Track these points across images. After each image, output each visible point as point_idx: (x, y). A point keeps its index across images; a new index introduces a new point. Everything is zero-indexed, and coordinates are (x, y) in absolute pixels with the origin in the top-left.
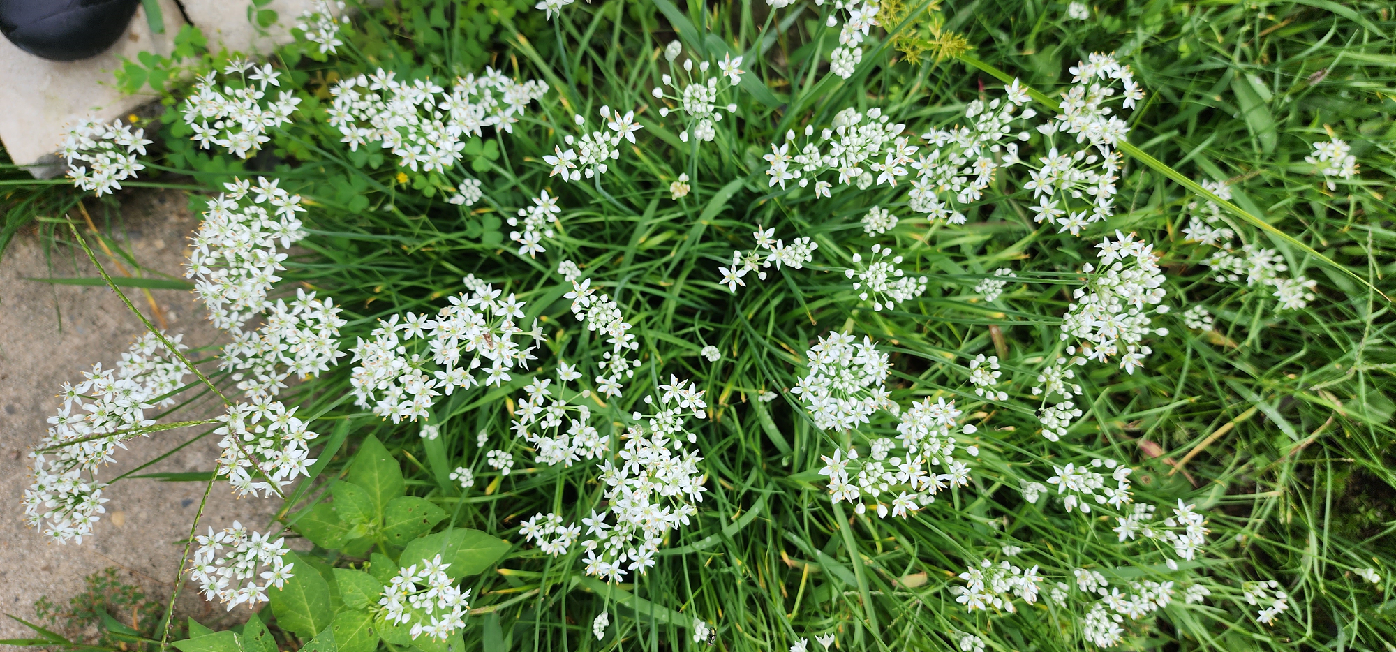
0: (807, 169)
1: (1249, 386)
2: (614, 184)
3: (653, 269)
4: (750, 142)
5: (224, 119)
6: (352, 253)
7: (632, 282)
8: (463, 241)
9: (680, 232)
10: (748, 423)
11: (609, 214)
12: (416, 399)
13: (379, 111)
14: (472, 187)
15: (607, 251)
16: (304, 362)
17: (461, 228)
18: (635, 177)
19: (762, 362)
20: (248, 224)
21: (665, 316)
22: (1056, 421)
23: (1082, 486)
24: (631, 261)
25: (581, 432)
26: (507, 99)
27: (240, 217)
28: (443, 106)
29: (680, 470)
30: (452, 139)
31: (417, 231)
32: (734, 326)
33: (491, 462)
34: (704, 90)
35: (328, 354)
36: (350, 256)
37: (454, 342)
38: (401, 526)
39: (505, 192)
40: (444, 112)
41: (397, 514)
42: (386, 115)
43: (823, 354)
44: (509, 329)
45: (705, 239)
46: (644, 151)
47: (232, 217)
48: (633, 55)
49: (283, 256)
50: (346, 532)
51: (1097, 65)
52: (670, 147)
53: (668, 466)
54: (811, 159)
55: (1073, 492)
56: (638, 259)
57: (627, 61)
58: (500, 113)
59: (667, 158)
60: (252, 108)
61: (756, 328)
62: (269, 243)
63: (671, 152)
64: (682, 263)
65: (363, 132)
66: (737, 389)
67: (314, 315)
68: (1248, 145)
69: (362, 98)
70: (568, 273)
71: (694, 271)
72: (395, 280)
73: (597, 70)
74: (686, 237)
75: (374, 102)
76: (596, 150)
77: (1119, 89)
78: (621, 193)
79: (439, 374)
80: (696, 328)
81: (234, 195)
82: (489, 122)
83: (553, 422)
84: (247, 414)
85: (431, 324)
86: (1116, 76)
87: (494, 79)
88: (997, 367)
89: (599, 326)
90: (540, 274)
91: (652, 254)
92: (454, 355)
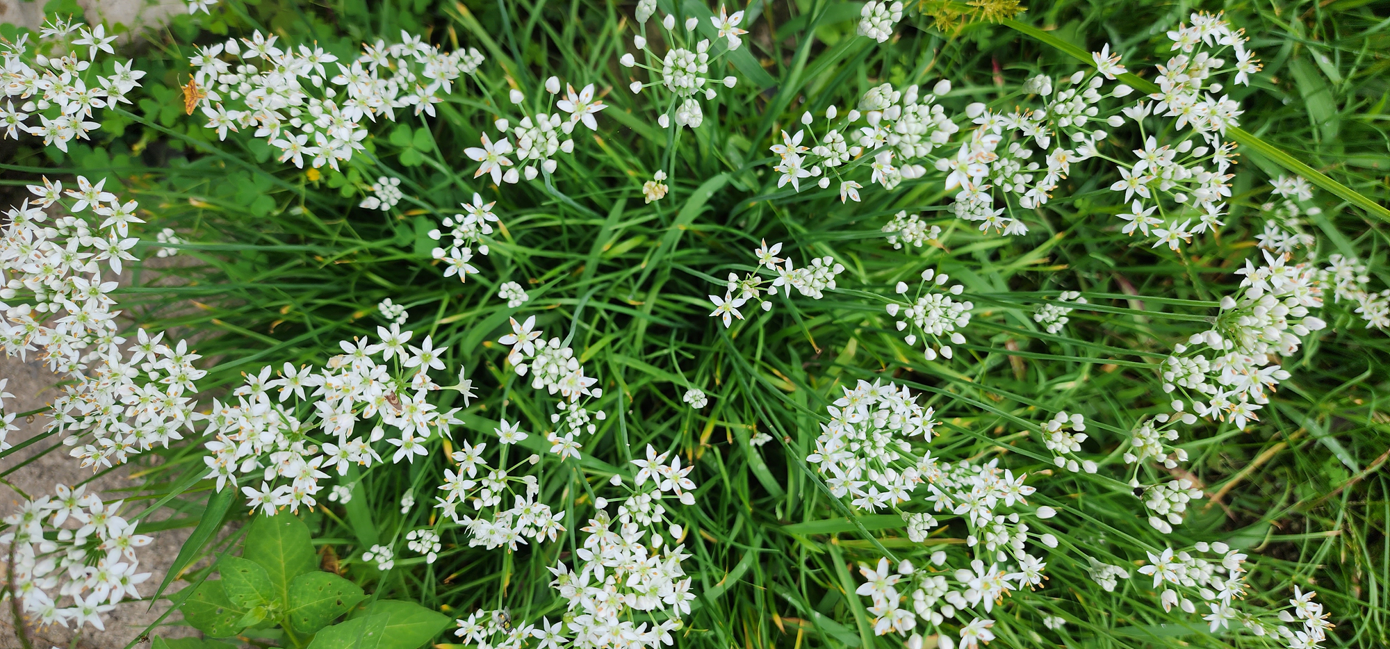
0: (829, 163)
1: (1304, 411)
2: (573, 180)
3: (620, 281)
4: (733, 130)
5: (32, 98)
6: (261, 265)
7: (597, 298)
8: (390, 250)
9: (652, 237)
10: (733, 459)
11: (566, 216)
12: (295, 483)
13: (254, 87)
14: (390, 187)
15: (565, 260)
16: (147, 428)
17: (389, 234)
18: (598, 172)
19: (750, 391)
20: (61, 241)
21: (634, 337)
22: (1168, 506)
23: (1183, 577)
24: (594, 271)
25: (528, 511)
26: (428, 73)
27: (50, 232)
28: (337, 81)
29: (660, 574)
30: (350, 125)
31: (336, 237)
32: (715, 348)
33: (412, 546)
34: (693, 56)
35: (180, 417)
36: (258, 268)
37: (347, 404)
38: (309, 609)
39: (442, 190)
40: (340, 89)
41: (304, 593)
42: (260, 92)
43: (850, 410)
44: (423, 384)
45: (682, 245)
46: (608, 142)
47: (38, 232)
48: (594, 30)
49: (112, 286)
50: (240, 616)
51: (1203, 28)
52: (638, 136)
53: (644, 570)
54: (834, 149)
55: (1170, 586)
56: (602, 269)
57: (588, 38)
58: (419, 91)
59: (635, 150)
60: (72, 83)
61: (741, 349)
62: (91, 267)
63: (640, 143)
64: (654, 273)
65: (234, 115)
66: (720, 423)
67: (159, 365)
68: (1309, 135)
69: (233, 70)
70: (512, 296)
71: (668, 283)
72: (306, 297)
73: (553, 49)
74: (659, 243)
75: (248, 76)
76: (541, 139)
77: (1230, 56)
78: (582, 192)
79: (328, 448)
80: (671, 350)
81: (41, 201)
82: (405, 102)
83: (488, 499)
84: (47, 513)
85: (315, 380)
86: (1226, 42)
87: (410, 46)
88: (1083, 428)
89: (548, 381)
90: (484, 289)
91: (618, 264)
92: (347, 422)
